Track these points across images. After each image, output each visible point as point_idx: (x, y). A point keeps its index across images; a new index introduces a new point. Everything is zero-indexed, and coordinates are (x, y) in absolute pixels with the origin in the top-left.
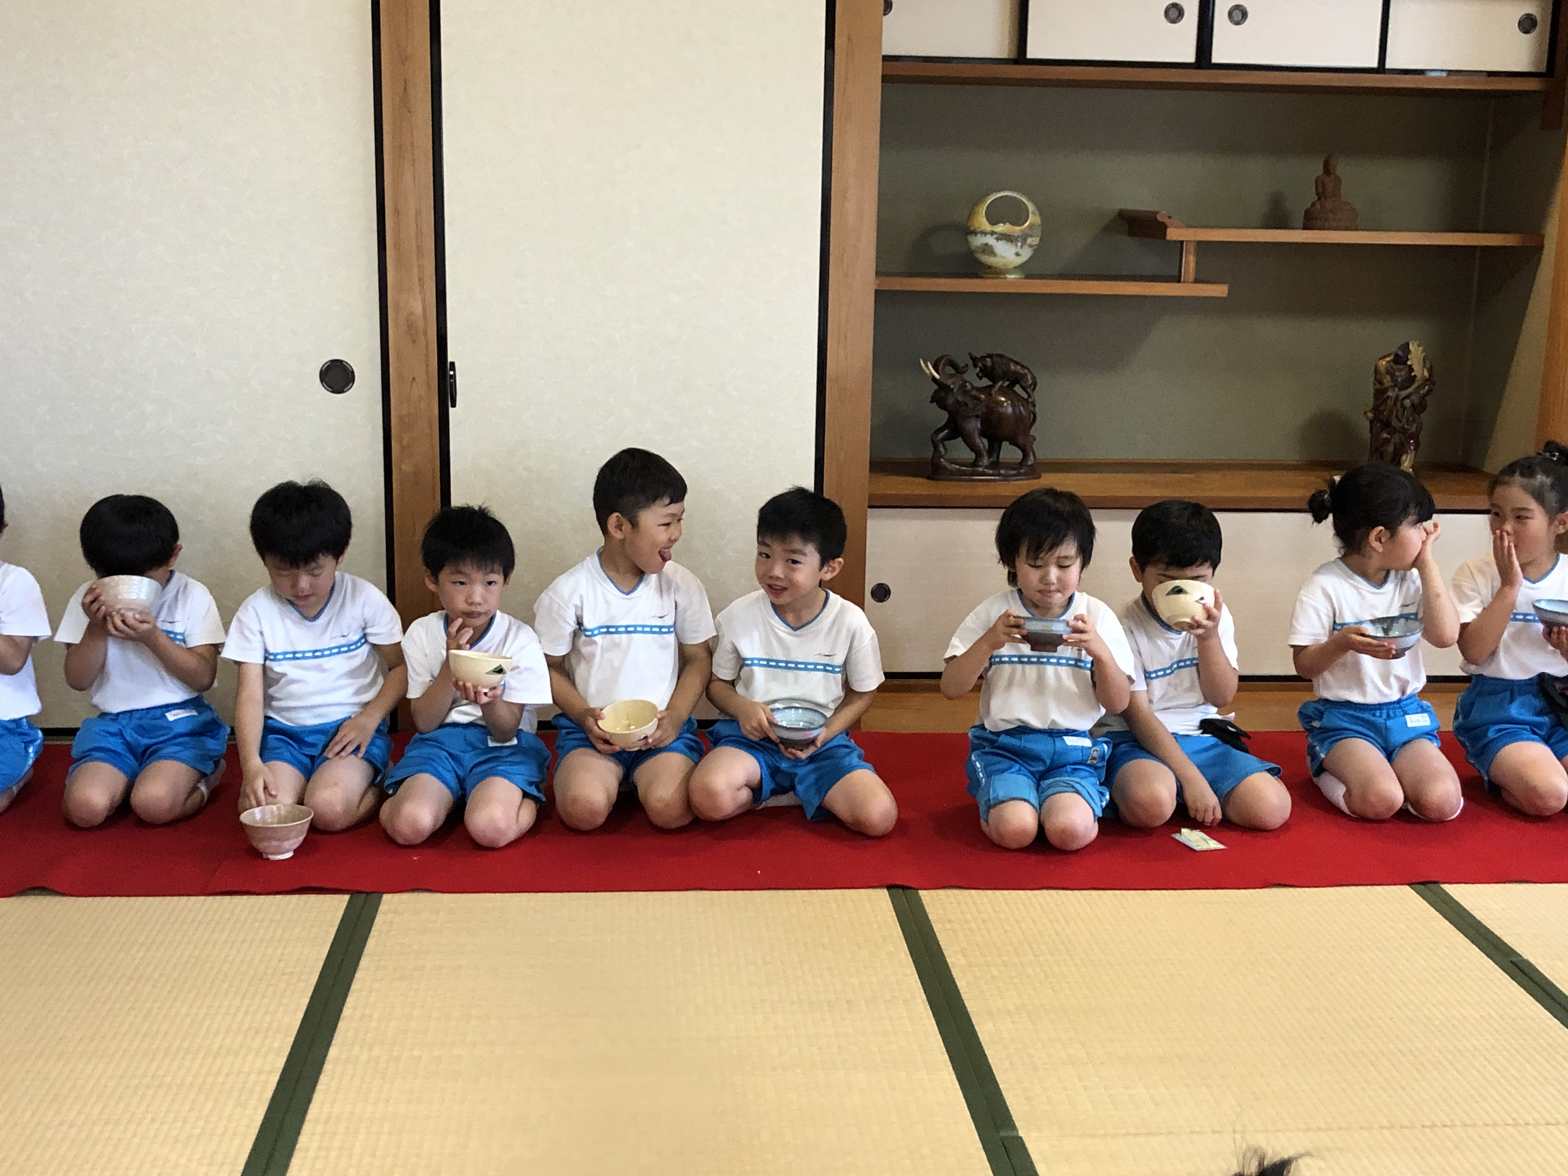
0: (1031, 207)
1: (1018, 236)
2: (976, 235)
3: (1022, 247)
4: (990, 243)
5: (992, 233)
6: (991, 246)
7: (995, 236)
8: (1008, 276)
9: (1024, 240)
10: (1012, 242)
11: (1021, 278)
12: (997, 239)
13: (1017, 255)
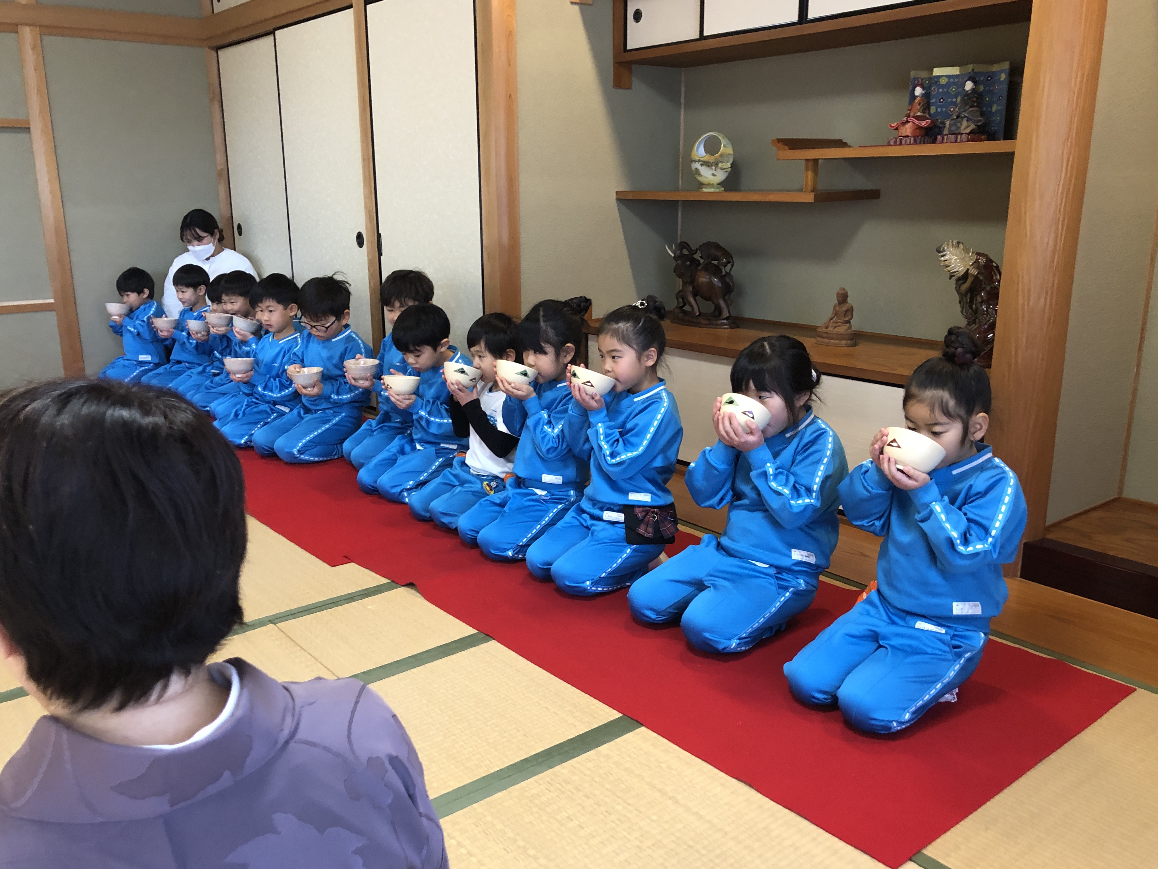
0: (724, 141)
1: (713, 162)
2: (694, 163)
3: (718, 170)
4: (698, 168)
5: (699, 161)
7: (700, 163)
9: (717, 165)
10: (709, 166)
12: (702, 165)
13: (714, 175)
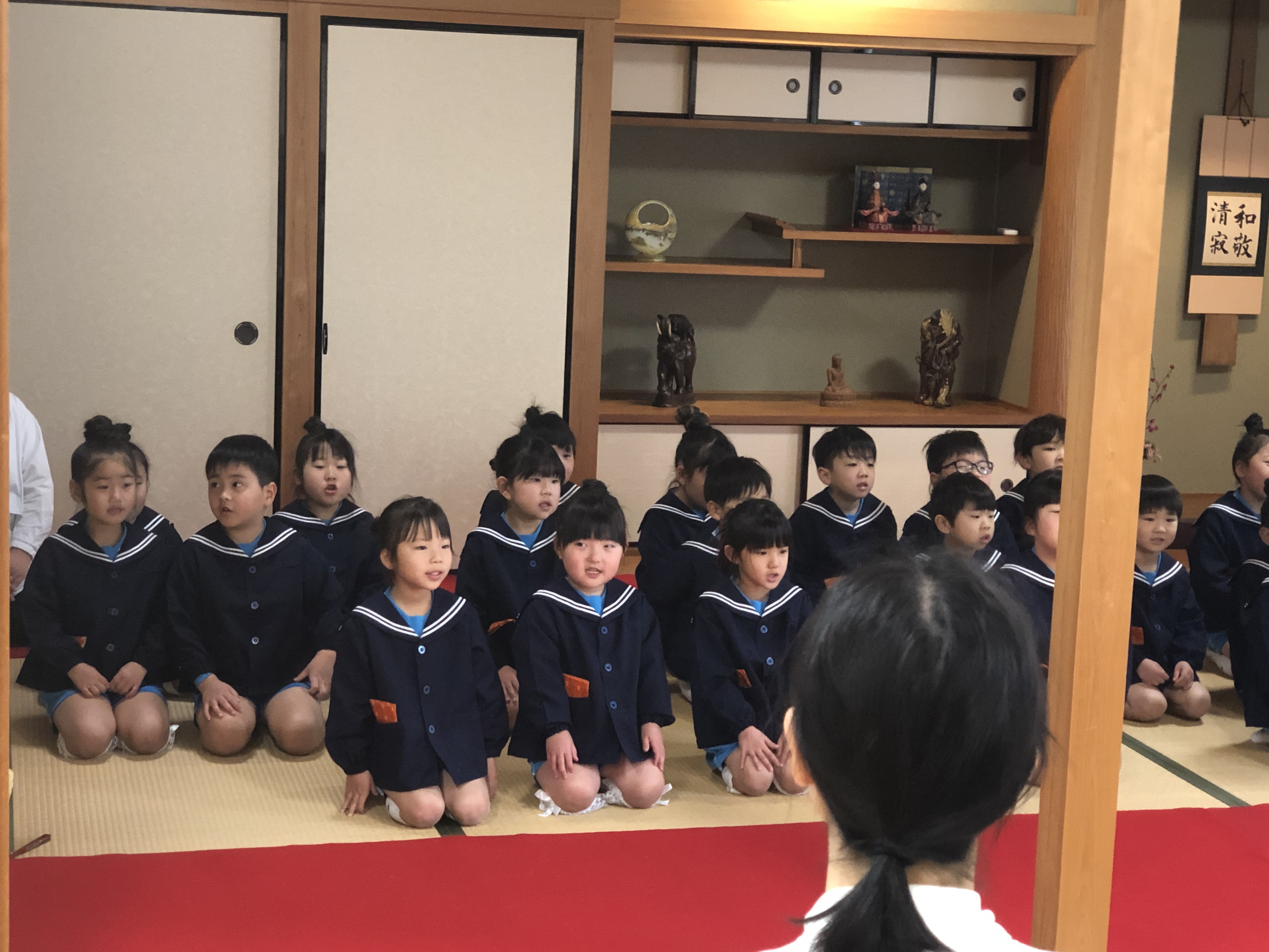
0: (670, 212)
1: (662, 232)
2: (632, 231)
3: (664, 240)
4: (642, 237)
5: (643, 230)
6: (643, 239)
7: (645, 232)
8: (655, 260)
9: (666, 235)
10: (657, 236)
11: (663, 262)
12: (647, 234)
13: (661, 245)
